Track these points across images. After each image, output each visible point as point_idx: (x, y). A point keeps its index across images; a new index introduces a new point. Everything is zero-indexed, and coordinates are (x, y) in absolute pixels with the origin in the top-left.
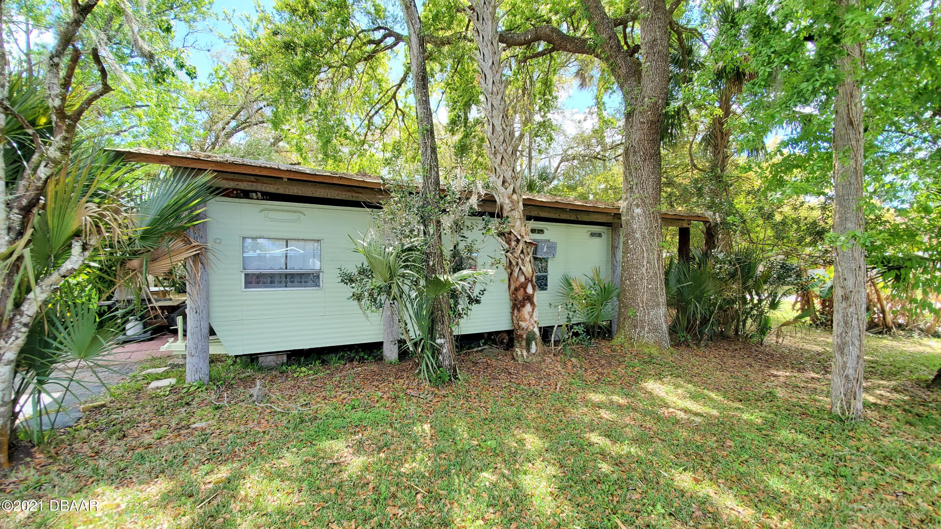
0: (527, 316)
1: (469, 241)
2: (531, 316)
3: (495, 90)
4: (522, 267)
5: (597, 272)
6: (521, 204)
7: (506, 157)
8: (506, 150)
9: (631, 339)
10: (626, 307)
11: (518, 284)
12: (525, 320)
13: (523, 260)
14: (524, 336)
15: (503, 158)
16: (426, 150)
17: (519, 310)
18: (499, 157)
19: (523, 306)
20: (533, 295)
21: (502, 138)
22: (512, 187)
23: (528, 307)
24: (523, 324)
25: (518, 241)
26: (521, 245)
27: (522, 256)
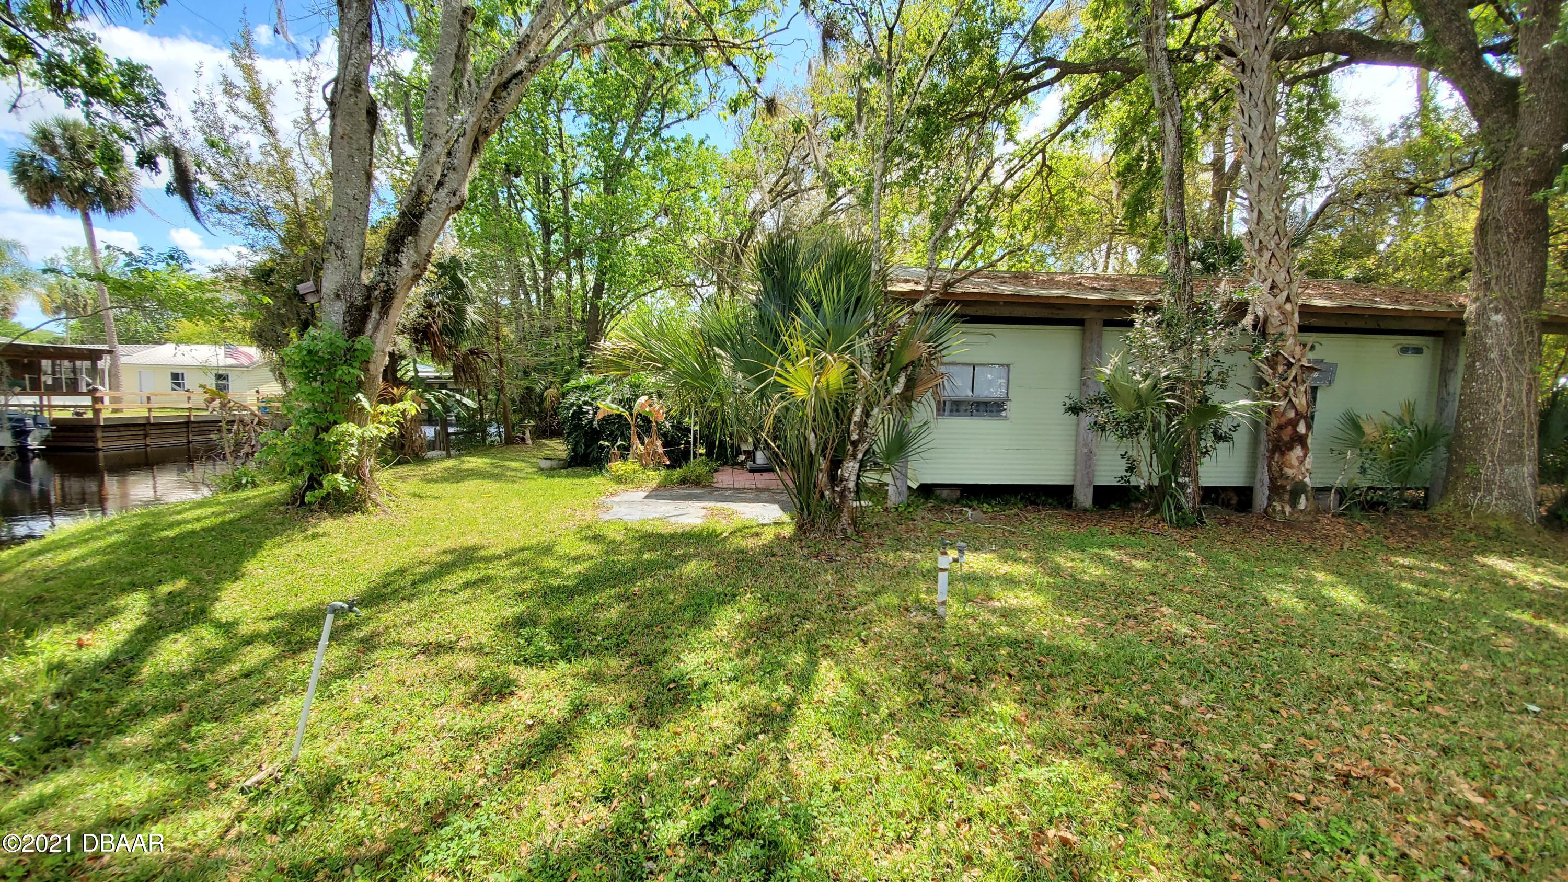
0: (1295, 462)
1: (1225, 366)
2: (1302, 462)
3: (1265, 164)
4: (1294, 399)
5: (1410, 408)
6: (1296, 315)
7: (1278, 254)
8: (1278, 245)
9: (1466, 506)
10: (1462, 460)
11: (1283, 420)
12: (1291, 467)
13: (1294, 389)
14: (1288, 488)
15: (1273, 255)
16: (1179, 262)
17: (1283, 454)
18: (1267, 255)
19: (1291, 449)
20: (1306, 435)
21: (1272, 229)
22: (1285, 294)
23: (1298, 451)
24: (1289, 472)
25: (1289, 365)
26: (1293, 372)
27: (1293, 384)
